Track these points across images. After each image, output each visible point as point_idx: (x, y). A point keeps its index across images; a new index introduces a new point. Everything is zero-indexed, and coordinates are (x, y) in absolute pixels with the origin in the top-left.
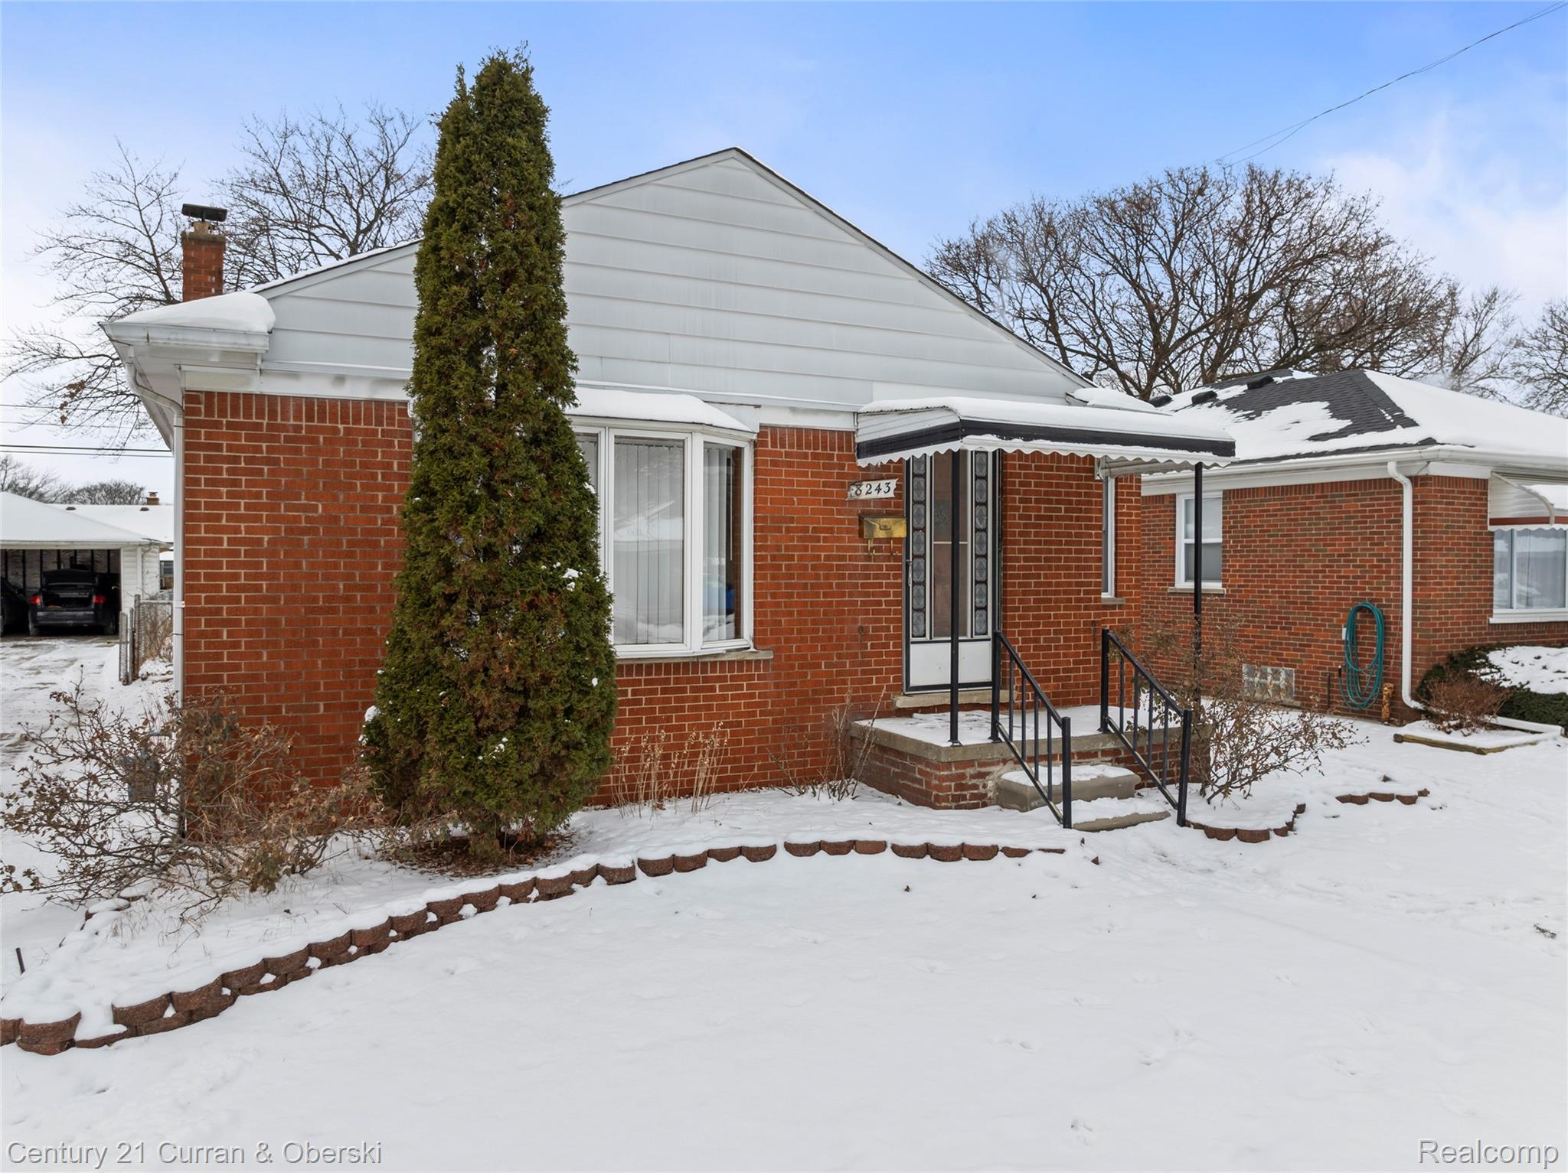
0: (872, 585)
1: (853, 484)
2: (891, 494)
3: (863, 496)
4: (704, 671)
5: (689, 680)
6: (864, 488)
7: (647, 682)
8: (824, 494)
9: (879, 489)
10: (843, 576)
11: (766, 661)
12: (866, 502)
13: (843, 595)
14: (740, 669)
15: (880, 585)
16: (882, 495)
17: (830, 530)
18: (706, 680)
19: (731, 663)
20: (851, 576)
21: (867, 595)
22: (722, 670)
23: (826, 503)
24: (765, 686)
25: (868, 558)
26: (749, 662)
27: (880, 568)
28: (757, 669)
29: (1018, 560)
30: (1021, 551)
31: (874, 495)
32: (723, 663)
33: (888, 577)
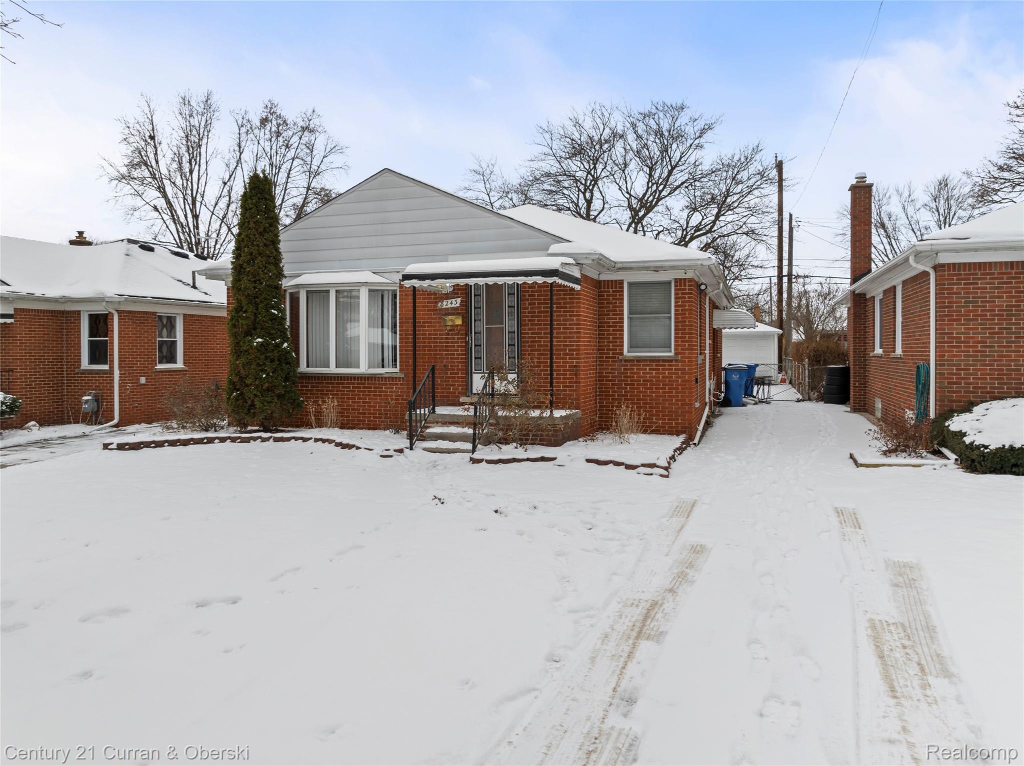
0: (451, 346)
1: (439, 301)
2: (458, 305)
3: (444, 307)
4: (379, 381)
5: (372, 384)
6: (445, 303)
7: (358, 384)
8: (427, 306)
9: (452, 303)
10: (436, 342)
11: (403, 378)
12: (447, 309)
13: (436, 350)
14: (393, 381)
15: (454, 346)
16: (453, 305)
17: (431, 322)
18: (379, 384)
19: (389, 378)
20: (440, 342)
21: (448, 350)
22: (386, 381)
23: (428, 310)
24: (403, 388)
25: (448, 334)
26: (396, 378)
27: (454, 338)
28: (400, 381)
29: (528, 333)
30: (529, 329)
31: (449, 306)
32: (385, 378)
33: (458, 342)
